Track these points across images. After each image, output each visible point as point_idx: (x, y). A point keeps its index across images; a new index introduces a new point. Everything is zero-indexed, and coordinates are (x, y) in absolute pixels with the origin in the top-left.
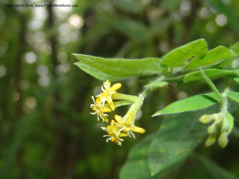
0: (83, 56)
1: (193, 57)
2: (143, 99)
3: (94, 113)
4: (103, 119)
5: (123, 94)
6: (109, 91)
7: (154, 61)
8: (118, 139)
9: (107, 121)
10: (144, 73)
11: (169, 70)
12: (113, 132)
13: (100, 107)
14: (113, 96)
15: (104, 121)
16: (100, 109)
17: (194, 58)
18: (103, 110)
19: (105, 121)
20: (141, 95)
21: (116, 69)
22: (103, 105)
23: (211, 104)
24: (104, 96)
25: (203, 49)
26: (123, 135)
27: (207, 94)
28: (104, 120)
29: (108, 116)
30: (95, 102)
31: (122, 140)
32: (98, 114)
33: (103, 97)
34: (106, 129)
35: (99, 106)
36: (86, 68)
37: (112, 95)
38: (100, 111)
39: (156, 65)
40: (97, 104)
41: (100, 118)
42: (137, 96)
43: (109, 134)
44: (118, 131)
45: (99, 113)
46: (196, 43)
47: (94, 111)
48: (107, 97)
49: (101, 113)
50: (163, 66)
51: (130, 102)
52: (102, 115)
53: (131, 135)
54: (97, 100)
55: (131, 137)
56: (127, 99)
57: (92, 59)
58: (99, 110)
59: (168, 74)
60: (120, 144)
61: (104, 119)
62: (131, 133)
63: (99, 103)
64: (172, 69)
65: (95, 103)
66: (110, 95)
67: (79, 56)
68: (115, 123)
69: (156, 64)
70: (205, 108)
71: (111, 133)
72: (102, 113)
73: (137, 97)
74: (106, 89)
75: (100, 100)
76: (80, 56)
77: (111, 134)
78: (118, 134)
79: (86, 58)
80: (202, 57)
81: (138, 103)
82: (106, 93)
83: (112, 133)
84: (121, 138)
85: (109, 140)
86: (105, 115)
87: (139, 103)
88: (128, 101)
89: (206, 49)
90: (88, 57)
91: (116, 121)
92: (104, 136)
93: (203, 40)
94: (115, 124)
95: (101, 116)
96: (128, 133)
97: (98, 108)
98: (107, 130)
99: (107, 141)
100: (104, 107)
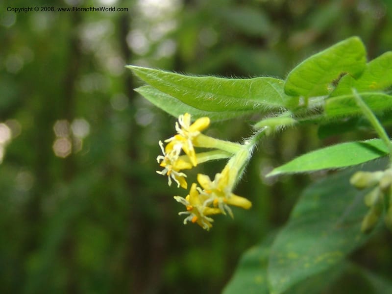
0: (146, 71)
1: (341, 76)
2: (251, 149)
3: (163, 171)
4: (177, 182)
5: (213, 139)
6: (188, 132)
7: (272, 83)
8: (204, 218)
9: (185, 186)
10: (255, 105)
11: (301, 102)
12: (195, 206)
13: (172, 160)
14: (194, 141)
15: (178, 186)
16: (171, 163)
17: (343, 77)
18: (176, 165)
19: (180, 186)
20: (247, 142)
21: (204, 96)
22: (177, 157)
23: (372, 156)
24: (179, 140)
25: (358, 59)
26: (212, 211)
27: (367, 141)
28: (179, 184)
29: (185, 176)
30: (165, 151)
31: (211, 220)
32: (168, 174)
33: (177, 142)
34: (182, 200)
35: (170, 159)
36: (155, 97)
37: (192, 139)
38: (172, 168)
39: (275, 91)
40: (167, 155)
41: (172, 180)
42: (240, 143)
43: (188, 209)
44: (202, 204)
45: (171, 171)
46: (343, 46)
47: (162, 169)
48: (184, 143)
49: (173, 171)
50: (289, 93)
51: (226, 152)
52: (176, 175)
53: (226, 211)
54: (168, 147)
55: (225, 214)
56: (221, 148)
57: (161, 76)
58: (171, 166)
59: (298, 108)
60: (207, 226)
61: (180, 182)
62: (226, 207)
63: (170, 153)
64: (306, 101)
65: (164, 154)
66: (190, 137)
67: (138, 70)
68: (199, 189)
69: (275, 88)
70: (361, 164)
71: (191, 207)
72: (176, 170)
73: (239, 145)
74: (183, 128)
75: (172, 148)
76: (140, 69)
77: (191, 210)
78: (202, 208)
79: (151, 73)
80: (358, 76)
81: (240, 155)
82: (183, 135)
83: (193, 207)
84: (209, 216)
85: (188, 221)
86: (181, 174)
87: (242, 155)
88: (224, 151)
89: (364, 59)
90: (153, 71)
91: (199, 185)
92: (180, 213)
93: (356, 39)
94: (197, 190)
95: (173, 177)
96: (221, 206)
97: (169, 162)
98: (184, 201)
99: (185, 222)
100: (178, 161)
